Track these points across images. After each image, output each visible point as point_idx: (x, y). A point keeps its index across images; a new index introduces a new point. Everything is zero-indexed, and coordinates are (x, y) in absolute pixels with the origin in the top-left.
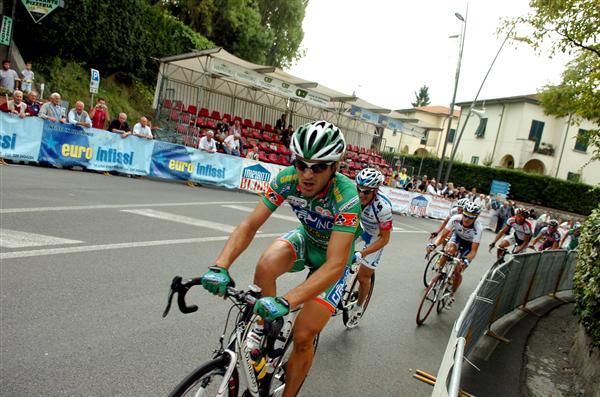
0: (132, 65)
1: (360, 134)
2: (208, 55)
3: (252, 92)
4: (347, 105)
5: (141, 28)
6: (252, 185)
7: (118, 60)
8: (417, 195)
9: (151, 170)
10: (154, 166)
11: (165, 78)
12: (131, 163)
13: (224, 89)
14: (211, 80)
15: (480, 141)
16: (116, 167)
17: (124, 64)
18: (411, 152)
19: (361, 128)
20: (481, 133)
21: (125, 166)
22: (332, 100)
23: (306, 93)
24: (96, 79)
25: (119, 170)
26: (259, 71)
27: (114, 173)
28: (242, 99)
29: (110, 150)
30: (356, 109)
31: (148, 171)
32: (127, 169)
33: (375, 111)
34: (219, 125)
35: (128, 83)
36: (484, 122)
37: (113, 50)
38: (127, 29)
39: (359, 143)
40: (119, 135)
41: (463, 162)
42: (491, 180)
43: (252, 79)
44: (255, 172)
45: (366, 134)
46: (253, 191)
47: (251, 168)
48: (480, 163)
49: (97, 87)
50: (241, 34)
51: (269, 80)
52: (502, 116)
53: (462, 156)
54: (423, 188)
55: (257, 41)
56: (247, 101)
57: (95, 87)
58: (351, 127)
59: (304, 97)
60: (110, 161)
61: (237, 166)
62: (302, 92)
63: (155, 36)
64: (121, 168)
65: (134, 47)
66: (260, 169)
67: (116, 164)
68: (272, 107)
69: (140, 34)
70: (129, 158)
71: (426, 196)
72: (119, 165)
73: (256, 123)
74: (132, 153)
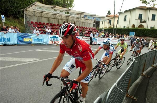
0: (18, 13)
1: (89, 24)
2: (34, 5)
3: (54, 16)
4: (82, 15)
5: (18, 2)
6: (54, 42)
7: (12, 12)
8: (107, 38)
9: (18, 42)
10: (18, 40)
11: (26, 15)
12: (10, 41)
13: (45, 16)
14: (41, 14)
15: (125, 22)
16: (4, 43)
17: (14, 13)
18: (107, 28)
19: (89, 22)
20: (125, 20)
21: (8, 42)
22: (77, 14)
23: (69, 13)
24: (4, 18)
25: (6, 44)
26: (52, 8)
28: (51, 18)
29: (2, 38)
30: (85, 16)
31: (17, 43)
32: (9, 43)
33: (91, 16)
34: (44, 26)
35: (18, 18)
36: (126, 16)
37: (10, 9)
38: (13, 2)
39: (89, 26)
41: (121, 28)
42: (129, 32)
43: (50, 10)
44: (54, 39)
45: (91, 23)
46: (54, 44)
47: (52, 37)
48: (126, 28)
51: (56, 10)
52: (130, 14)
53: (120, 27)
55: (58, 3)
56: (53, 18)
57: (3, 20)
58: (86, 22)
59: (68, 14)
60: (2, 41)
61: (48, 37)
62: (67, 13)
63: (24, 4)
64: (7, 43)
65: (17, 7)
67: (4, 42)
68: (61, 19)
69: (18, 4)
70: (9, 40)
72: (6, 42)
73: (57, 24)
74: (10, 38)
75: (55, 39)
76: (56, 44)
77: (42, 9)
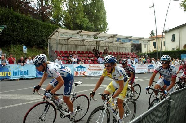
0: (42, 42)
1: (125, 48)
2: (57, 31)
3: (82, 42)
4: (115, 39)
5: (42, 30)
6: (79, 74)
7: (35, 41)
8: (150, 65)
9: (36, 75)
10: (37, 73)
11: (50, 43)
12: (28, 74)
13: (72, 43)
14: (67, 41)
15: (174, 43)
16: (21, 77)
17: (38, 42)
18: (152, 51)
19: (125, 46)
20: (173, 40)
21: (25, 76)
22: (109, 38)
23: (98, 37)
24: (25, 48)
25: (24, 78)
26: (78, 33)
27: (21, 79)
28: (79, 45)
29: (18, 71)
30: (118, 39)
31: (35, 76)
32: (26, 76)
33: (127, 38)
34: (69, 55)
35: (42, 48)
36: (173, 36)
37: (33, 38)
38: (36, 31)
39: (126, 51)
40: (21, 65)
41: (169, 50)
42: (180, 55)
43: (75, 36)
45: (128, 48)
46: (80, 76)
47: (78, 67)
48: (176, 50)
49: (26, 51)
50: (82, 27)
51: (82, 35)
52: (179, 32)
53: (168, 49)
54: (151, 62)
56: (81, 45)
57: (25, 51)
58: (121, 46)
59: (97, 39)
60: (19, 75)
61: (72, 68)
62: (96, 37)
63: (49, 32)
64: (24, 77)
65: (41, 36)
66: (81, 67)
67: (21, 75)
68: (91, 45)
69: (42, 32)
70: (26, 73)
71: (153, 65)
72: (23, 76)
73: (86, 52)
74: (28, 70)
75: (81, 69)
76: (83, 75)
77: (66, 36)
